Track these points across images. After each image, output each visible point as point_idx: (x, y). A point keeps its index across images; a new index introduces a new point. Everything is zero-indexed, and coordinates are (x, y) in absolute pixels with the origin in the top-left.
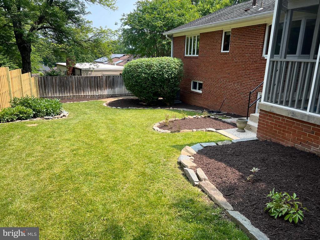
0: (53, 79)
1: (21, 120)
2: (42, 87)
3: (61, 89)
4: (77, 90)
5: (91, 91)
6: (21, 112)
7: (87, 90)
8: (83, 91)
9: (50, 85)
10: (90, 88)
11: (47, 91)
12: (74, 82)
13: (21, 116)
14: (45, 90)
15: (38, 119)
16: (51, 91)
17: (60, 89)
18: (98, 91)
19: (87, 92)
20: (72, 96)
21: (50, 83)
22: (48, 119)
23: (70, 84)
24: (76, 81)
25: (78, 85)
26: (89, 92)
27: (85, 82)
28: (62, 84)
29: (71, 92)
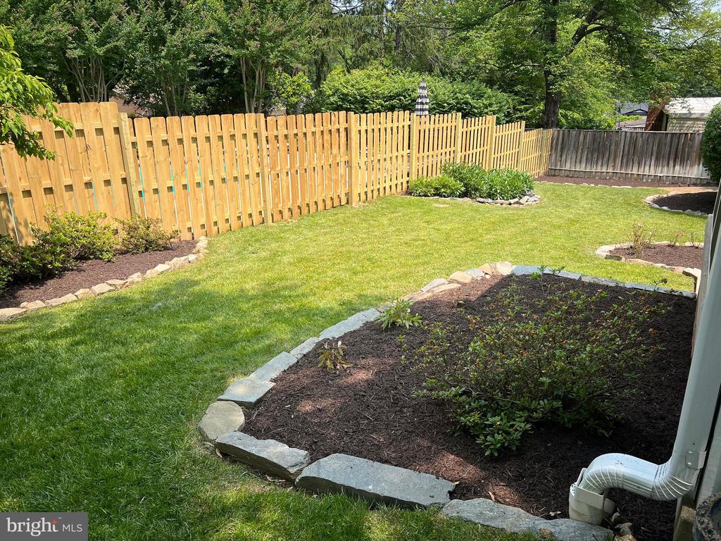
0: (580, 134)
1: (441, 196)
2: (556, 149)
3: (592, 156)
4: (625, 160)
5: (656, 165)
6: (444, 186)
7: (648, 163)
8: (637, 164)
9: (572, 148)
10: (657, 159)
11: (564, 157)
12: (622, 144)
13: (443, 190)
14: (561, 156)
15: (466, 199)
16: (571, 159)
17: (590, 156)
18: (674, 166)
19: (647, 168)
20: (611, 174)
21: (572, 143)
22: (482, 203)
23: (613, 148)
24: (627, 142)
25: (629, 151)
26: (652, 168)
27: (647, 144)
28: (596, 145)
29: (611, 164)
